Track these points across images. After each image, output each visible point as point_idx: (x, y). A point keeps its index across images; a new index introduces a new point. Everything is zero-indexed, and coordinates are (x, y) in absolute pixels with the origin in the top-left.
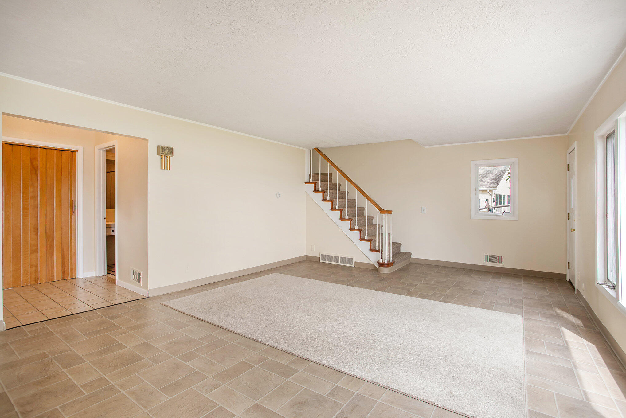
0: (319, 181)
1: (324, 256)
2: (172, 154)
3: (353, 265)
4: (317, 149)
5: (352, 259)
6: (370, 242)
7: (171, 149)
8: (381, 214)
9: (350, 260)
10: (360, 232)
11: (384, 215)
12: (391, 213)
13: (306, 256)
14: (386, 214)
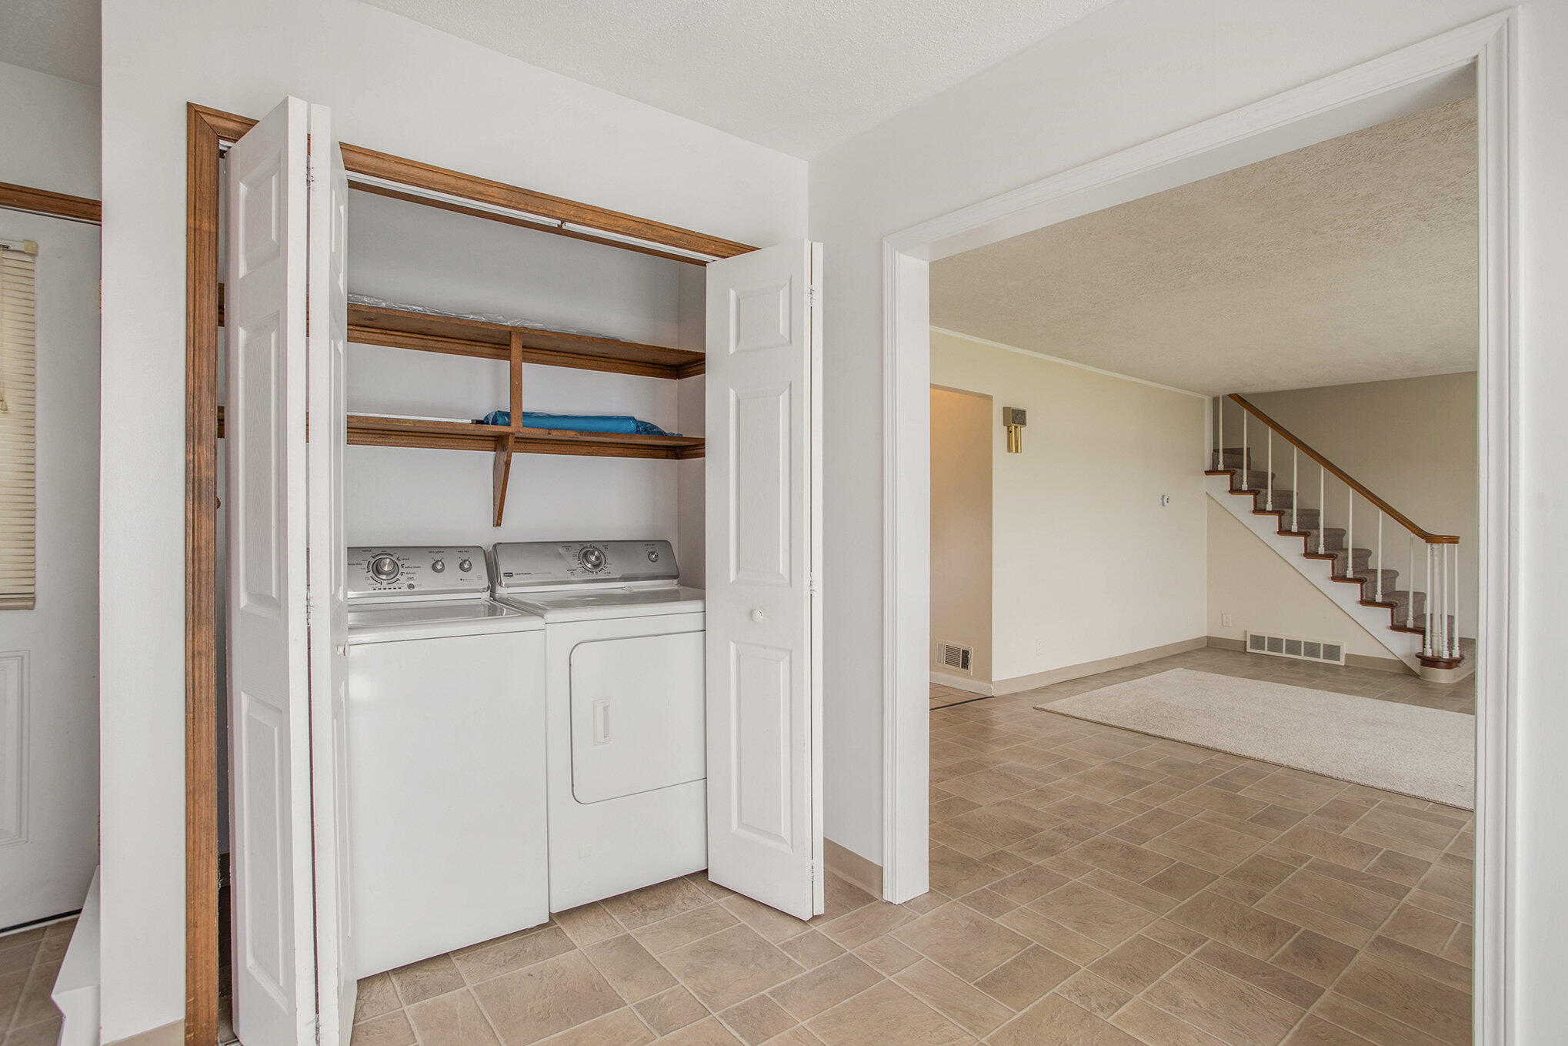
0: (1242, 468)
1: (1258, 641)
2: (1024, 423)
3: (1342, 662)
4: (1236, 397)
5: (1339, 647)
6: (1390, 609)
7: (1023, 413)
8: (1429, 545)
9: (1332, 651)
10: (1362, 585)
11: (1435, 546)
12: (1457, 543)
13: (1207, 637)
14: (1445, 545)
